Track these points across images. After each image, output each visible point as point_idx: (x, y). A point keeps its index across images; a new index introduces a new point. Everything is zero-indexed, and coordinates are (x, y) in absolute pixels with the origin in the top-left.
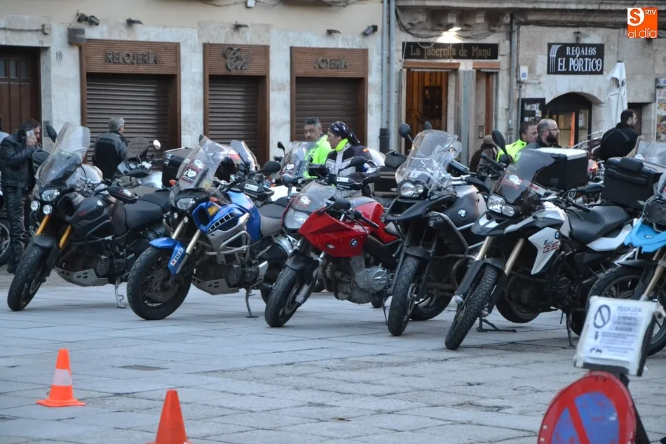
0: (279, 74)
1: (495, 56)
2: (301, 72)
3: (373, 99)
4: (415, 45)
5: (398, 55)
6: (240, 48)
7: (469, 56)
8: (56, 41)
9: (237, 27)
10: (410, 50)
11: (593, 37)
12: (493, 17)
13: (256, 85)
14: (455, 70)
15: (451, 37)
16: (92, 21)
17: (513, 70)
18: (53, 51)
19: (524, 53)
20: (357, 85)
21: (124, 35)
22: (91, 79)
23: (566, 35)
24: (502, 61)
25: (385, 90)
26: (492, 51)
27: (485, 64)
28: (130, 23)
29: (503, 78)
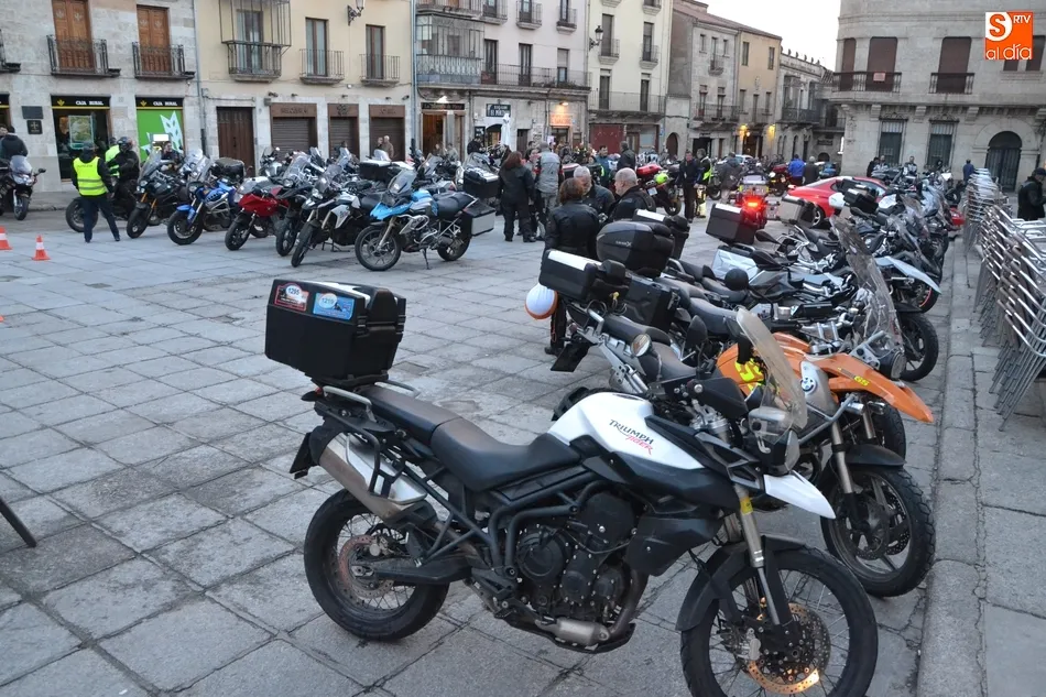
0: (364, 116)
1: (463, 108)
2: (373, 115)
3: (408, 126)
4: (427, 104)
5: (419, 108)
6: (345, 105)
7: (452, 108)
8: (259, 104)
9: (343, 96)
10: (424, 106)
11: (506, 102)
12: (461, 93)
13: (353, 121)
14: (446, 114)
15: (443, 100)
16: (275, 95)
17: (471, 115)
18: (257, 109)
19: (476, 108)
20: (400, 121)
21: (291, 101)
22: (275, 120)
23: (495, 101)
24: (466, 111)
25: (413, 123)
26: (462, 107)
27: (459, 112)
28: (293, 95)
29: (467, 118)
